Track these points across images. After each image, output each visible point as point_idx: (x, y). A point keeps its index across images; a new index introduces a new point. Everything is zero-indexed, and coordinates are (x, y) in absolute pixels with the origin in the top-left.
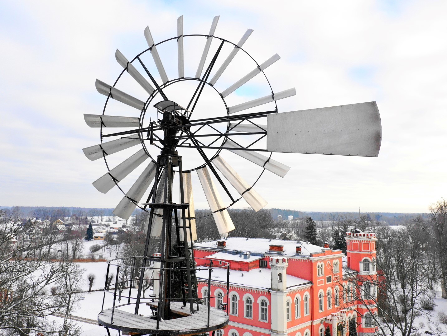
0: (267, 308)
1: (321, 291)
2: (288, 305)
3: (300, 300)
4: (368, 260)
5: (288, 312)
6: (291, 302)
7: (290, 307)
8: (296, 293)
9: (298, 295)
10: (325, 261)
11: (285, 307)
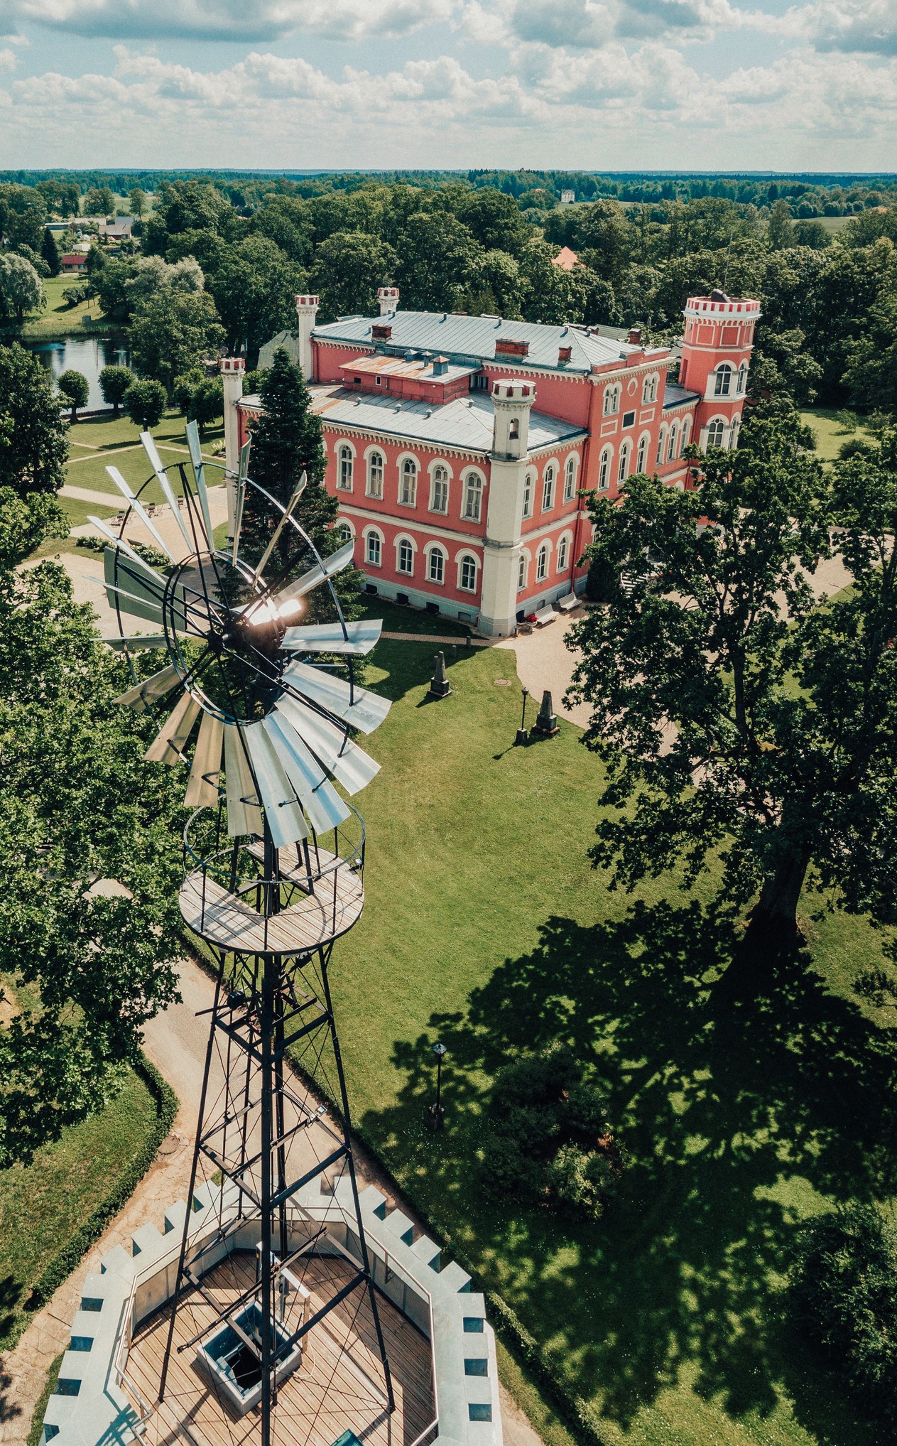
0: (481, 490)
1: (608, 446)
2: (528, 483)
3: (556, 470)
4: (728, 368)
5: (527, 498)
6: (535, 477)
7: (532, 488)
8: (549, 457)
9: (553, 462)
10: (625, 380)
11: (522, 488)
